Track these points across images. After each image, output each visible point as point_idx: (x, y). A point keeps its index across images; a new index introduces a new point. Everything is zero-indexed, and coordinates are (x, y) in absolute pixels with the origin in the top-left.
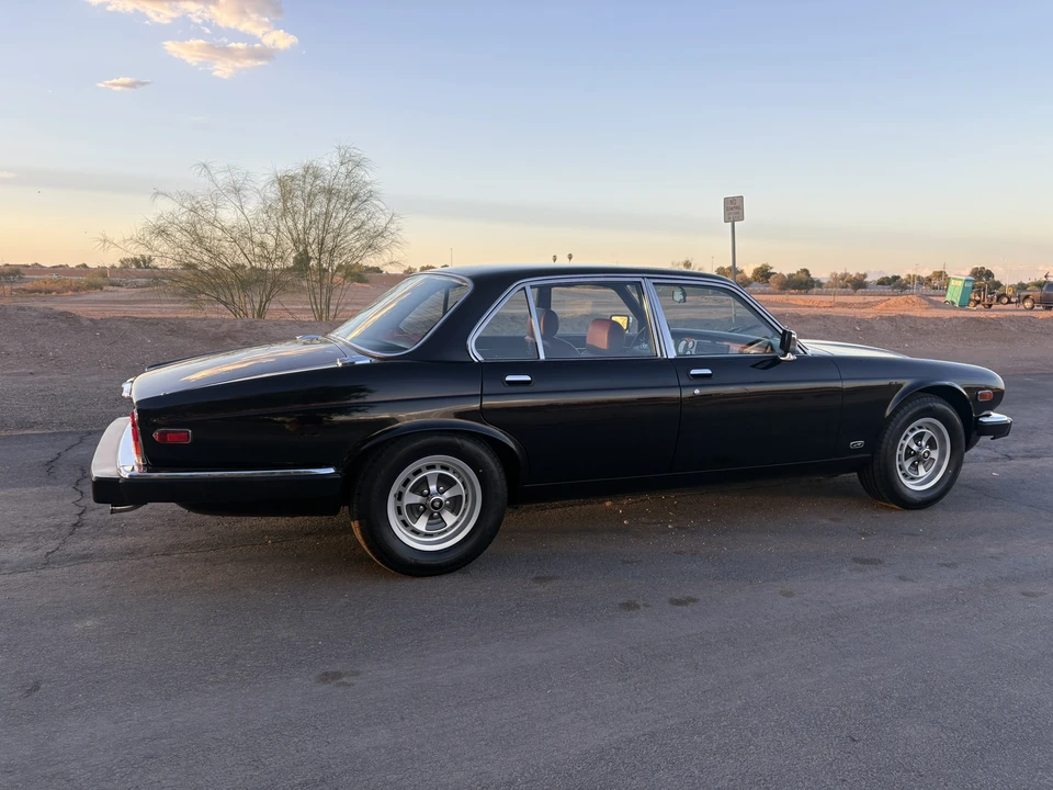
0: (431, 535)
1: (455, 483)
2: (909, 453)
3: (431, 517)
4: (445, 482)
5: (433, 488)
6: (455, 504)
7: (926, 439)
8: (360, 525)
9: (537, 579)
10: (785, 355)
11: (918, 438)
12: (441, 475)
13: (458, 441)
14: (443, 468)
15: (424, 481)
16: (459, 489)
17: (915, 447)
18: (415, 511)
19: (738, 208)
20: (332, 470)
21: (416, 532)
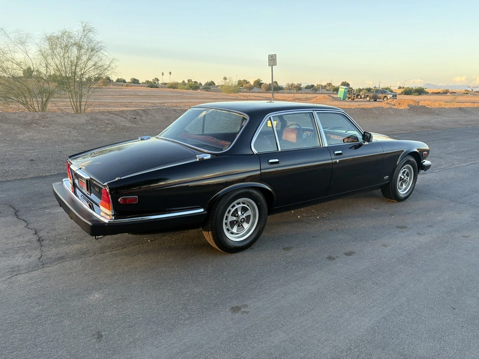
0: (238, 234)
1: (248, 209)
2: (401, 179)
3: (239, 226)
4: (244, 210)
5: (239, 213)
6: (247, 219)
7: (406, 173)
8: (212, 233)
9: (284, 249)
10: (365, 143)
11: (404, 173)
12: (243, 207)
13: (251, 190)
14: (243, 203)
15: (236, 210)
16: (249, 213)
17: (403, 177)
18: (232, 224)
19: (274, 60)
20: (202, 210)
21: (232, 233)
